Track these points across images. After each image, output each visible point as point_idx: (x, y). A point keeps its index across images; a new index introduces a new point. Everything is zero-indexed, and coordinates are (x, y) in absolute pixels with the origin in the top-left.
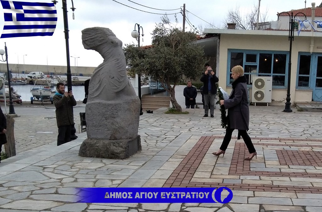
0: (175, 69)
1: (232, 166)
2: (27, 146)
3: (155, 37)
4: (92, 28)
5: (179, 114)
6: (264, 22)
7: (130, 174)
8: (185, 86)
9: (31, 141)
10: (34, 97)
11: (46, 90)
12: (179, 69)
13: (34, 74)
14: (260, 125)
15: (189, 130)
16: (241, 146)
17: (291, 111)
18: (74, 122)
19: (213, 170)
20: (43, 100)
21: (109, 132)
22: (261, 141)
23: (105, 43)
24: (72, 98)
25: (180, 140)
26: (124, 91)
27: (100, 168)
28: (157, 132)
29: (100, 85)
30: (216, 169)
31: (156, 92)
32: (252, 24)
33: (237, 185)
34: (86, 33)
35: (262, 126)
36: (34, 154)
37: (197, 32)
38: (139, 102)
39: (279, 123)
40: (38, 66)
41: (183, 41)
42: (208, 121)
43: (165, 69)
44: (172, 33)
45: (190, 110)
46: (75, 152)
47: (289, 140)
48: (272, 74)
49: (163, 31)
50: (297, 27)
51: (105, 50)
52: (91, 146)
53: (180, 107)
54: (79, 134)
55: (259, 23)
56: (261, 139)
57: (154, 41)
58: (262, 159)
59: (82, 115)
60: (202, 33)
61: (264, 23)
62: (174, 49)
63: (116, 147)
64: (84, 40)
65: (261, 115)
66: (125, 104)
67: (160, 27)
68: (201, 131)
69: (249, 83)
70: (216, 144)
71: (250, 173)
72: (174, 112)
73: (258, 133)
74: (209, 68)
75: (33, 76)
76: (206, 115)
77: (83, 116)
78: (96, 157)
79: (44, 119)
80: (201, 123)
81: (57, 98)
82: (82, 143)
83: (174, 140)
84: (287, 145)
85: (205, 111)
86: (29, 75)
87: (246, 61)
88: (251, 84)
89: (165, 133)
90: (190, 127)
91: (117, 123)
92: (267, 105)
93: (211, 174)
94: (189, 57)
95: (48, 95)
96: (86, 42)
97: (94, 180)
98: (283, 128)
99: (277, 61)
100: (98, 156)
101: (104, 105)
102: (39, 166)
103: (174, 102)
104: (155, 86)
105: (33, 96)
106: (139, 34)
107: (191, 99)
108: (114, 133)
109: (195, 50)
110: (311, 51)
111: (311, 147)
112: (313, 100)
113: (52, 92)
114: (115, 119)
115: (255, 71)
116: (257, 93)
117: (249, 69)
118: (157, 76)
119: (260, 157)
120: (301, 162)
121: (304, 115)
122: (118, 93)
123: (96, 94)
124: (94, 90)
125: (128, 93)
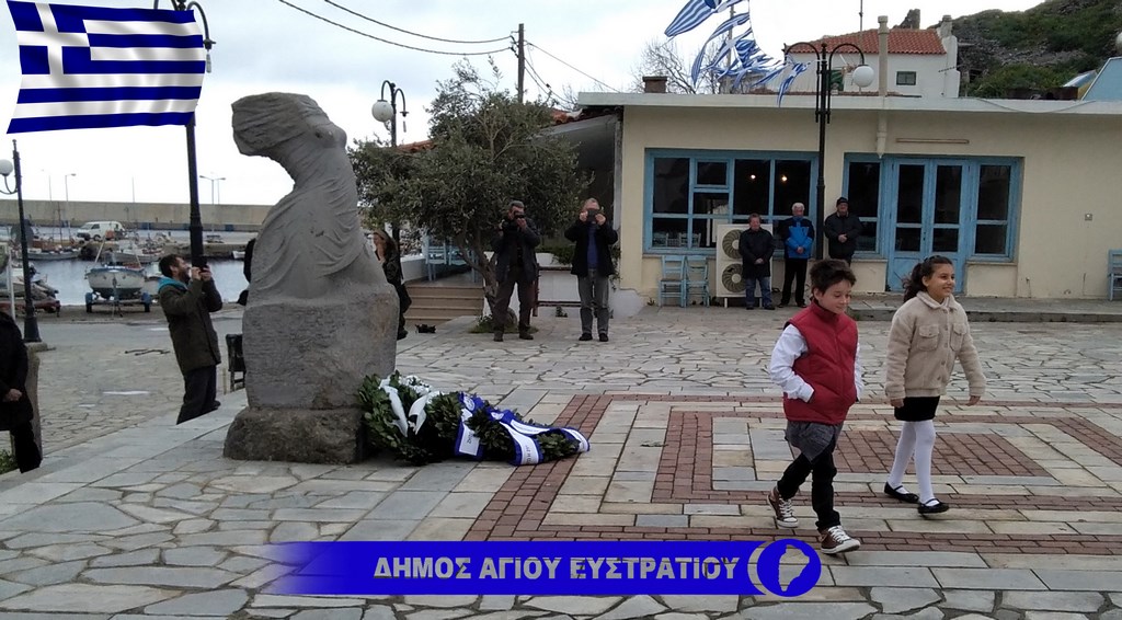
0: (497, 208)
1: (661, 477)
2: (73, 431)
3: (437, 118)
7: (370, 505)
9: (85, 419)
10: (94, 293)
11: (130, 272)
13: (96, 227)
14: (738, 360)
15: (539, 378)
16: (686, 421)
19: (606, 491)
20: (122, 301)
21: (309, 387)
22: (743, 405)
23: (297, 136)
26: (353, 270)
27: (284, 489)
28: (447, 385)
29: (284, 254)
30: (616, 486)
31: (444, 272)
32: (712, 76)
33: (676, 531)
34: (244, 111)
35: (744, 363)
36: (94, 454)
37: (554, 101)
40: (106, 205)
41: (518, 128)
42: (593, 353)
43: (467, 209)
44: (487, 107)
46: (213, 447)
48: (771, 216)
49: (460, 100)
50: (840, 82)
51: (296, 157)
52: (260, 427)
54: (225, 397)
56: (742, 401)
57: (435, 131)
58: (746, 456)
59: (233, 340)
60: (572, 106)
62: (492, 150)
63: (332, 429)
64: (239, 129)
65: (741, 332)
66: (355, 307)
68: (572, 381)
69: (708, 244)
70: (616, 416)
71: (711, 495)
73: (736, 384)
74: (592, 204)
75: (92, 233)
76: (587, 337)
77: (235, 343)
78: (273, 460)
79: (123, 354)
80: (573, 357)
82: (232, 420)
85: (584, 324)
86: (80, 231)
87: (699, 183)
88: (713, 245)
90: (540, 371)
91: (334, 362)
93: (602, 501)
95: (134, 287)
96: (246, 136)
97: (268, 525)
99: (784, 179)
100: (278, 458)
101: (295, 312)
102: (110, 488)
104: (440, 255)
105: (91, 291)
106: (395, 112)
108: (324, 391)
109: (552, 152)
110: (881, 149)
111: (885, 420)
112: (887, 289)
113: (146, 278)
114: (328, 351)
115: (722, 210)
116: (730, 270)
117: (705, 203)
118: (445, 228)
119: (741, 451)
120: (856, 462)
121: (864, 330)
122: (336, 278)
123: (273, 282)
124: (266, 269)
125: (365, 278)
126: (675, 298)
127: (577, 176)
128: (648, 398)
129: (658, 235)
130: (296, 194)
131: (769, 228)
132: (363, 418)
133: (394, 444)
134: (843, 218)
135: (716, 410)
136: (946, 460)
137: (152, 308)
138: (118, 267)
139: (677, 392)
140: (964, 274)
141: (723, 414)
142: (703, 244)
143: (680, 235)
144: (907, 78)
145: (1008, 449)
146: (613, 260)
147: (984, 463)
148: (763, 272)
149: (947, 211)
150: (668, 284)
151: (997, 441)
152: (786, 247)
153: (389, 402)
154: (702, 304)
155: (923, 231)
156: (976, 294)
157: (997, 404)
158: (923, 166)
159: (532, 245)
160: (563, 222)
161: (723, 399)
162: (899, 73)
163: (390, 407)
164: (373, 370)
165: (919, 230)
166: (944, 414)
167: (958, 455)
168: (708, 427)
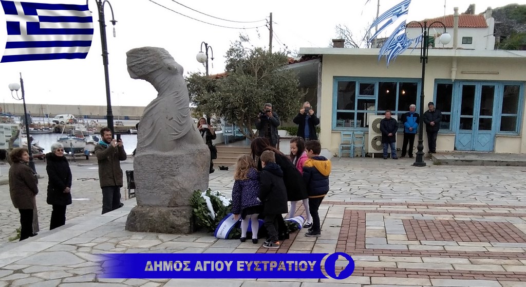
0: (258, 107)
1: (340, 242)
3: (229, 60)
4: (141, 48)
11: (79, 140)
13: (62, 117)
14: (379, 184)
16: (353, 215)
17: (424, 165)
19: (313, 248)
20: (75, 154)
21: (167, 196)
22: (381, 207)
23: (159, 69)
26: (187, 137)
27: (155, 246)
29: (153, 129)
30: (318, 246)
31: (233, 140)
32: (368, 40)
35: (382, 186)
36: (63, 229)
37: (288, 52)
39: (407, 181)
41: (269, 66)
43: (244, 107)
44: (254, 55)
46: (120, 225)
47: (421, 205)
48: (397, 111)
49: (240, 51)
50: (433, 42)
51: (158, 79)
52: (143, 215)
54: (126, 201)
55: (378, 39)
56: (381, 205)
57: (228, 67)
58: (382, 232)
60: (297, 55)
62: (256, 77)
63: (178, 217)
64: (130, 65)
65: (381, 170)
66: (188, 156)
67: (236, 46)
69: (365, 126)
71: (365, 252)
73: (377, 197)
74: (307, 104)
75: (60, 120)
77: (130, 175)
78: (150, 231)
79: (76, 180)
81: (100, 147)
82: (129, 212)
84: (419, 213)
86: (54, 119)
87: (360, 94)
88: (367, 126)
91: (178, 183)
94: (279, 88)
95: (81, 147)
96: (133, 69)
98: (413, 189)
99: (404, 92)
100: (152, 231)
101: (159, 158)
102: (71, 245)
104: (231, 131)
106: (208, 58)
108: (174, 198)
109: (286, 78)
110: (453, 77)
111: (453, 215)
112: (455, 149)
113: (86, 143)
114: (175, 178)
115: (372, 108)
116: (376, 139)
117: (363, 104)
118: (233, 117)
119: (380, 230)
120: (437, 235)
121: (443, 170)
122: (180, 141)
123: (148, 143)
124: (145, 137)
125: (193, 141)
126: (348, 153)
127: (299, 91)
128: (334, 203)
129: (340, 121)
130: (159, 98)
131: (395, 117)
132: (193, 211)
133: (209, 225)
134: (432, 112)
135: (368, 209)
136: (483, 235)
137: (89, 158)
138: (73, 137)
139: (348, 200)
140: (494, 141)
141: (371, 211)
142: (362, 126)
143: (351, 121)
144: (467, 40)
145: (514, 230)
146: (317, 133)
147: (502, 236)
148: (392, 140)
149: (486, 109)
150: (344, 146)
151: (509, 225)
152: (405, 127)
153: (206, 204)
154: (361, 156)
155: (474, 119)
156: (500, 152)
157: (509, 207)
158: (475, 86)
159: (275, 126)
160: (291, 114)
161: (371, 204)
162: (463, 38)
163: (207, 206)
164: (198, 187)
165: (472, 119)
166: (483, 212)
167: (489, 232)
168: (364, 218)
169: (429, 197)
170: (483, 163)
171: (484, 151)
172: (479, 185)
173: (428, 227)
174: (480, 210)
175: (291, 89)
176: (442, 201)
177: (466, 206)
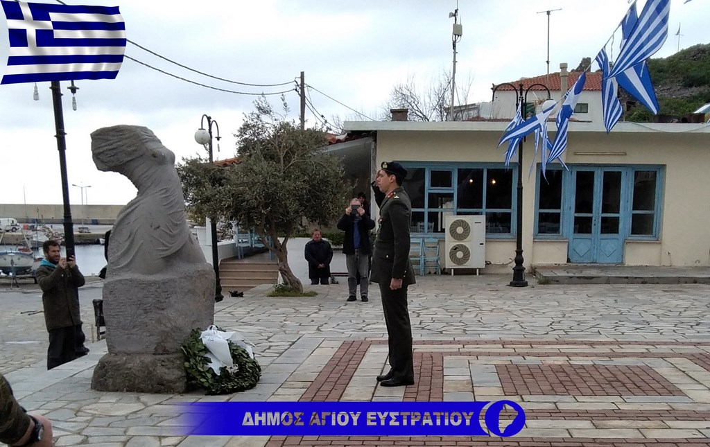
0: (286, 207)
1: (406, 401)
3: (243, 141)
4: (112, 127)
5: (297, 296)
6: (464, 104)
8: (308, 240)
11: (22, 256)
12: (293, 206)
14: (462, 314)
15: (318, 329)
16: (424, 359)
17: (525, 284)
18: (82, 320)
20: (18, 276)
21: (152, 338)
22: (465, 346)
23: (139, 157)
24: (74, 271)
25: (299, 350)
26: (182, 254)
27: (135, 413)
28: (250, 334)
31: (249, 253)
32: (441, 108)
33: (418, 439)
34: (99, 138)
35: (466, 316)
37: (328, 128)
38: (213, 276)
39: (502, 309)
40: (5, 206)
41: (300, 148)
42: (357, 310)
43: (266, 206)
44: (278, 132)
45: (319, 287)
46: (84, 382)
47: (521, 343)
48: (484, 209)
49: (259, 128)
50: (533, 111)
51: (139, 171)
52: (117, 368)
53: (298, 283)
54: (94, 345)
55: (455, 107)
56: (465, 344)
57: (240, 150)
58: (467, 384)
59: (98, 304)
60: (340, 131)
61: (466, 106)
62: (282, 164)
63: (168, 368)
64: (97, 151)
65: (464, 294)
66: (183, 280)
67: (252, 120)
68: (342, 331)
69: (439, 230)
70: (374, 356)
72: (288, 293)
74: (356, 202)
76: (352, 298)
78: (127, 391)
79: (19, 314)
80: (342, 314)
81: (44, 271)
82: (97, 363)
83: (286, 350)
84: (519, 355)
85: (350, 289)
87: (432, 186)
88: (443, 231)
89: (269, 337)
90: (320, 324)
91: (169, 320)
92: (476, 274)
94: (314, 179)
95: (26, 265)
96: (102, 157)
97: (123, 438)
98: (510, 320)
99: (494, 182)
100: (130, 390)
101: (140, 284)
103: (286, 272)
104: (246, 240)
106: (211, 137)
107: (321, 265)
108: (163, 341)
109: (325, 165)
111: (568, 356)
112: (568, 261)
113: (34, 259)
114: (165, 312)
115: (449, 205)
116: (455, 249)
117: (436, 200)
118: (249, 221)
119: (464, 380)
120: (546, 387)
121: (551, 291)
122: (170, 259)
123: (124, 263)
124: (119, 254)
127: (344, 183)
130: (140, 198)
131: (483, 218)
135: (446, 350)
136: (611, 385)
138: (15, 251)
139: (417, 338)
140: (623, 249)
141: (451, 354)
142: (436, 230)
143: (419, 224)
144: (581, 108)
145: (657, 377)
147: (639, 387)
149: (611, 204)
151: (647, 370)
154: (435, 273)
155: (593, 219)
156: (632, 264)
157: (647, 344)
158: (594, 172)
160: (334, 216)
161: (450, 343)
162: (577, 105)
164: (198, 325)
165: (591, 218)
166: (609, 351)
167: (619, 381)
168: (440, 363)
169: (533, 332)
170: (608, 281)
171: (610, 263)
172: (603, 312)
173: (532, 375)
174: (606, 349)
175: (333, 181)
176: (552, 337)
177: (585, 344)
